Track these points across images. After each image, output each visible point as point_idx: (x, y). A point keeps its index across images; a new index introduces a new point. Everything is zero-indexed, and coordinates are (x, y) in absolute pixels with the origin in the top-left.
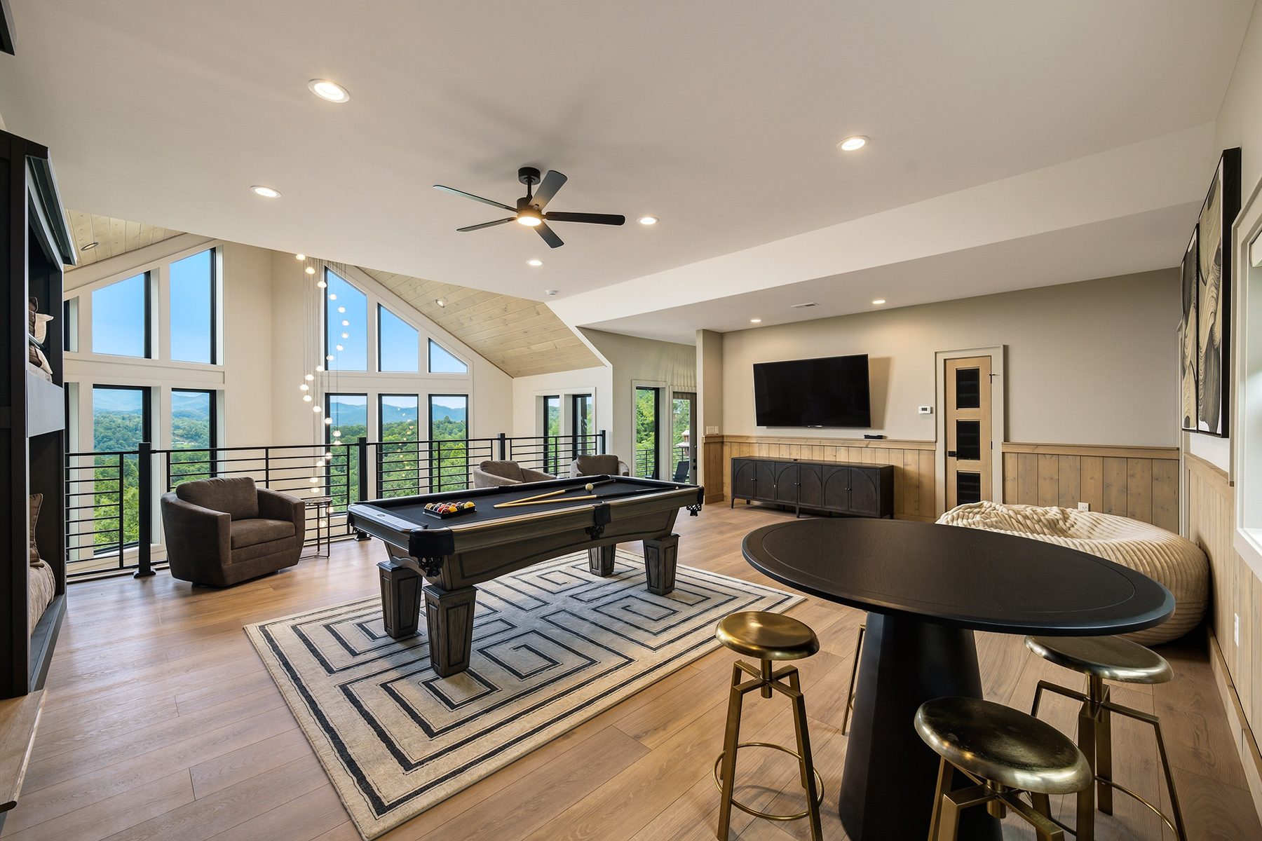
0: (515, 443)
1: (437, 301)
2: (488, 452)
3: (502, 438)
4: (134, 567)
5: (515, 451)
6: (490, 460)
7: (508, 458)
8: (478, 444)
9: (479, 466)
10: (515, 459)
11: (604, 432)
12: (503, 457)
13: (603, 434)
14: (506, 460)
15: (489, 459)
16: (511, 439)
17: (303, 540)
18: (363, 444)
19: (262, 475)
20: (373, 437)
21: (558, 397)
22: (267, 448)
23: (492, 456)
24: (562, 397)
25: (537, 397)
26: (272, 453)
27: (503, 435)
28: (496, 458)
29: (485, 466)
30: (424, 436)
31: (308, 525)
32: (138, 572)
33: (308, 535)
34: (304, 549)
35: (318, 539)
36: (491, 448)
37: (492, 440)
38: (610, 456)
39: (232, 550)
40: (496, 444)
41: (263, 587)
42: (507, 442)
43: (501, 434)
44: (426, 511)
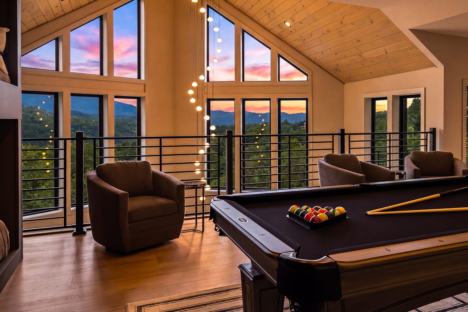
0: (353, 138)
1: (285, 22)
2: (329, 146)
3: (342, 134)
4: (73, 227)
5: (353, 145)
6: (332, 153)
7: (347, 153)
8: (316, 139)
9: (323, 159)
10: (353, 152)
11: (434, 130)
12: (343, 151)
13: (433, 132)
14: (345, 153)
15: (330, 152)
16: (349, 134)
17: (183, 215)
18: (230, 136)
19: (157, 160)
20: (239, 131)
21: (385, 98)
22: (161, 138)
23: (333, 149)
24: (390, 98)
25: (366, 99)
26: (165, 142)
27: (343, 130)
28: (337, 152)
29: (329, 158)
30: (274, 131)
31: (187, 202)
32: (75, 231)
33: (187, 210)
34: (185, 222)
35: (196, 214)
36: (333, 142)
37: (333, 135)
38: (439, 152)
39: (129, 223)
40: (337, 139)
41: (151, 256)
42: (346, 137)
43: (341, 130)
44: (290, 214)
